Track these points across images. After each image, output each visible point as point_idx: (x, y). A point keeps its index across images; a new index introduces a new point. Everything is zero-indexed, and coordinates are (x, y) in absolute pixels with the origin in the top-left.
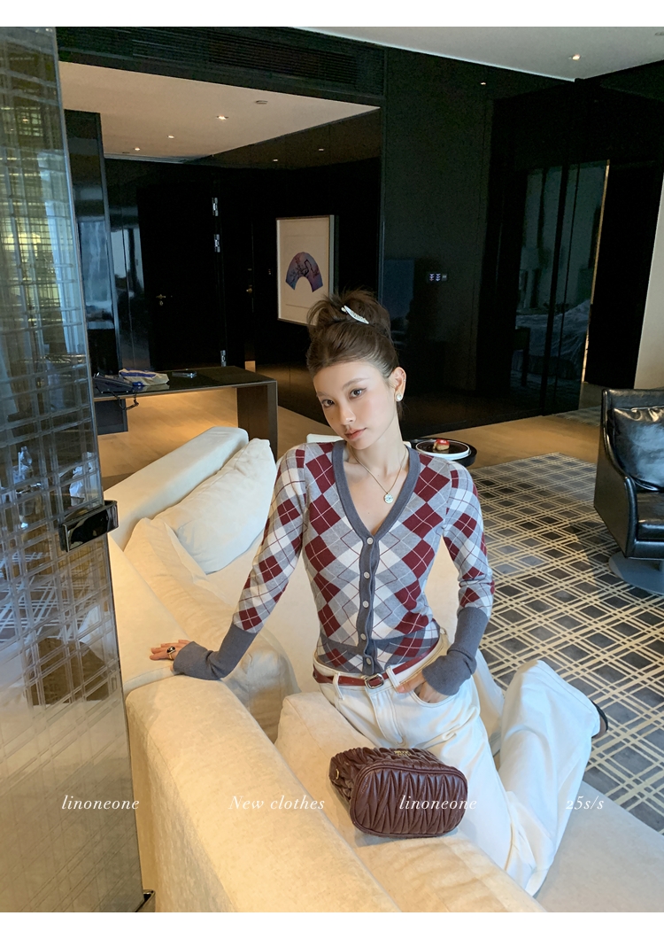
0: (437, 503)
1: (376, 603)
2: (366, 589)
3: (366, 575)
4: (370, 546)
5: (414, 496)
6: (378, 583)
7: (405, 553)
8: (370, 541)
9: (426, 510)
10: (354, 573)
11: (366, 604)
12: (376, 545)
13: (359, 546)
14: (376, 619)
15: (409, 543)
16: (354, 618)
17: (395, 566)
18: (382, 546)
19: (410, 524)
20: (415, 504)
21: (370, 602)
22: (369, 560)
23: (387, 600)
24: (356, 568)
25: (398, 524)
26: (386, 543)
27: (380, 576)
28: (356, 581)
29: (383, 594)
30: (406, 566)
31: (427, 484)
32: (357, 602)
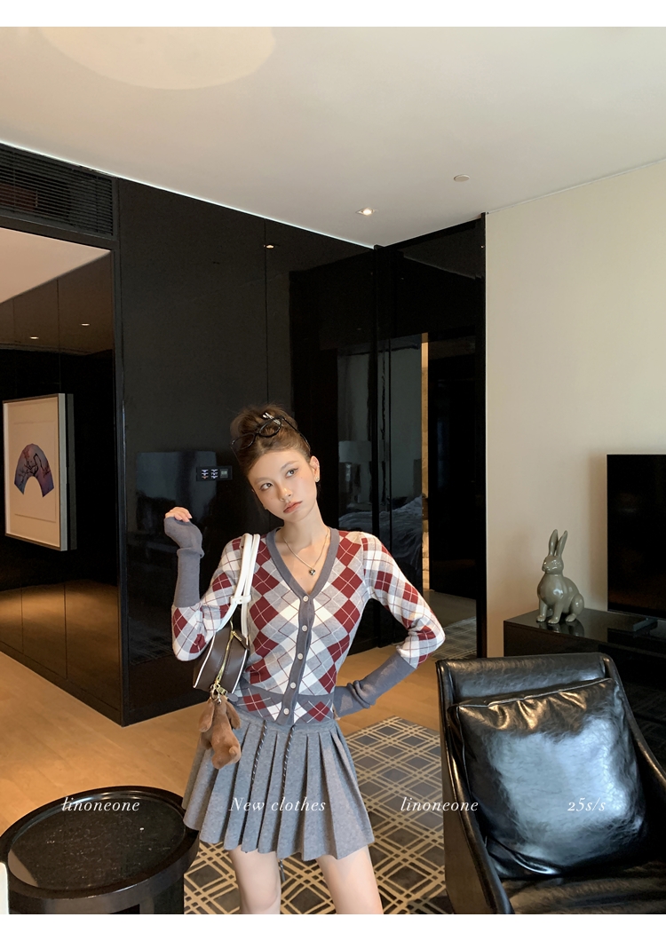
0: (356, 565)
1: (310, 655)
2: (303, 643)
3: (305, 628)
4: (307, 602)
5: (337, 561)
6: (314, 637)
7: (336, 610)
8: (306, 599)
9: (348, 573)
10: (294, 626)
11: (300, 656)
12: (310, 603)
13: (297, 603)
14: (307, 670)
15: (338, 602)
16: (288, 669)
17: (329, 621)
18: (316, 604)
19: (337, 584)
20: (338, 568)
21: (305, 655)
22: (306, 616)
23: (320, 653)
24: (295, 622)
25: (328, 584)
26: (318, 600)
27: (317, 630)
28: (294, 636)
29: (317, 647)
30: (337, 621)
31: (346, 552)
32: (292, 655)
